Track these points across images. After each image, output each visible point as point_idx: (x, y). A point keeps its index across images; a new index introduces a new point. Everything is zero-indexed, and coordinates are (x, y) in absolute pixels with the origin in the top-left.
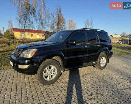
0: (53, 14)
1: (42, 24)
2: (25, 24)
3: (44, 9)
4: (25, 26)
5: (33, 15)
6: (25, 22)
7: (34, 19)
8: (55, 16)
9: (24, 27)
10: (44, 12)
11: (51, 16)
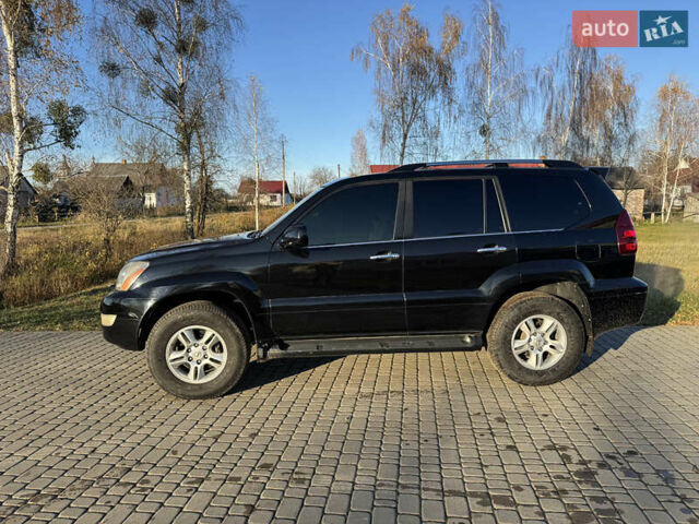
0: (544, 72)
1: (484, 131)
2: (404, 145)
3: (498, 58)
4: (402, 155)
5: (439, 95)
6: (405, 137)
7: (442, 115)
8: (560, 79)
9: (398, 158)
10: (495, 69)
11: (531, 84)
